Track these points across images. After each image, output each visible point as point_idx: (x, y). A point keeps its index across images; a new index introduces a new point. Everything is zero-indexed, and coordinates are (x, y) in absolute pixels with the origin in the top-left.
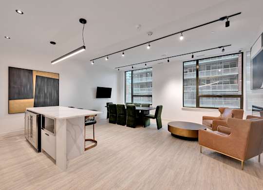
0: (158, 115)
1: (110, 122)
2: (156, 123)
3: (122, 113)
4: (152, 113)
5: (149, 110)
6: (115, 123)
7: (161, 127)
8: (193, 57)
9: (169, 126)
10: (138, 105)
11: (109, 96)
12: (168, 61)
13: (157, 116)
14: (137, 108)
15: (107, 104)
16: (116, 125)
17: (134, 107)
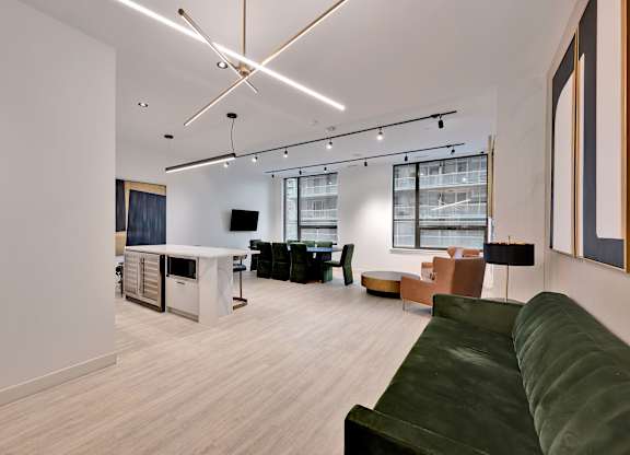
0: (347, 261)
1: (260, 275)
2: (342, 277)
3: (281, 257)
4: (336, 257)
5: (330, 253)
6: (268, 277)
7: (352, 282)
8: (406, 159)
9: (363, 278)
10: (312, 245)
11: (254, 228)
12: (366, 164)
13: (345, 262)
14: (309, 249)
15: (252, 242)
16: (271, 280)
17: (304, 247)
